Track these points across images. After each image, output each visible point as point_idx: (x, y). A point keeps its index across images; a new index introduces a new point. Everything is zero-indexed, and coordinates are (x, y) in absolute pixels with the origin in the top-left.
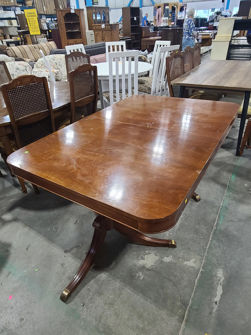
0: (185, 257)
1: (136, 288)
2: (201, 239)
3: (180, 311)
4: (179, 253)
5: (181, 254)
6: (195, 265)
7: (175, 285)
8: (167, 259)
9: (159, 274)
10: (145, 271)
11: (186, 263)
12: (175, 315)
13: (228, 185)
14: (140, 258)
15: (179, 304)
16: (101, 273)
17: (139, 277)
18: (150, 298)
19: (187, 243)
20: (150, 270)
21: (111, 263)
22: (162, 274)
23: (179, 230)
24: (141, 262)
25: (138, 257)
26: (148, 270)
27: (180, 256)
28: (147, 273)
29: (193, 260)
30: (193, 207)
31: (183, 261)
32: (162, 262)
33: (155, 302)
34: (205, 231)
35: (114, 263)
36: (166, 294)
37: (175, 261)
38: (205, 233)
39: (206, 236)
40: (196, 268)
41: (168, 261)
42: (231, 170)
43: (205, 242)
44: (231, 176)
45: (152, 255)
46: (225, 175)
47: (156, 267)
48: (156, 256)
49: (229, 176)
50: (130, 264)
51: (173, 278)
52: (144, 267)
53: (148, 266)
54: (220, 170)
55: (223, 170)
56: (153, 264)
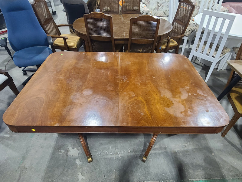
0: (84, 172)
1: (54, 153)
2: (105, 177)
5: (86, 168)
6: (80, 180)
7: (61, 174)
8: (78, 162)
9: (66, 161)
10: (66, 153)
11: (80, 174)
12: (43, 181)
13: (184, 180)
14: (73, 146)
15: (50, 180)
17: (60, 152)
18: (49, 164)
19: (96, 169)
20: (67, 155)
22: (67, 163)
23: (105, 159)
24: (70, 148)
26: (67, 154)
27: (83, 168)
28: (65, 155)
29: (83, 178)
31: (81, 172)
32: (75, 159)
33: (48, 167)
35: (65, 136)
36: (54, 171)
37: (78, 166)
39: (109, 180)
42: (212, 177)
43: (103, 181)
44: (200, 180)
45: (78, 152)
46: (198, 173)
47: (70, 158)
48: (78, 154)
49: (200, 178)
50: (67, 144)
51: (66, 171)
52: (68, 151)
53: (69, 153)
54: (201, 166)
55: (204, 169)
56: (72, 155)
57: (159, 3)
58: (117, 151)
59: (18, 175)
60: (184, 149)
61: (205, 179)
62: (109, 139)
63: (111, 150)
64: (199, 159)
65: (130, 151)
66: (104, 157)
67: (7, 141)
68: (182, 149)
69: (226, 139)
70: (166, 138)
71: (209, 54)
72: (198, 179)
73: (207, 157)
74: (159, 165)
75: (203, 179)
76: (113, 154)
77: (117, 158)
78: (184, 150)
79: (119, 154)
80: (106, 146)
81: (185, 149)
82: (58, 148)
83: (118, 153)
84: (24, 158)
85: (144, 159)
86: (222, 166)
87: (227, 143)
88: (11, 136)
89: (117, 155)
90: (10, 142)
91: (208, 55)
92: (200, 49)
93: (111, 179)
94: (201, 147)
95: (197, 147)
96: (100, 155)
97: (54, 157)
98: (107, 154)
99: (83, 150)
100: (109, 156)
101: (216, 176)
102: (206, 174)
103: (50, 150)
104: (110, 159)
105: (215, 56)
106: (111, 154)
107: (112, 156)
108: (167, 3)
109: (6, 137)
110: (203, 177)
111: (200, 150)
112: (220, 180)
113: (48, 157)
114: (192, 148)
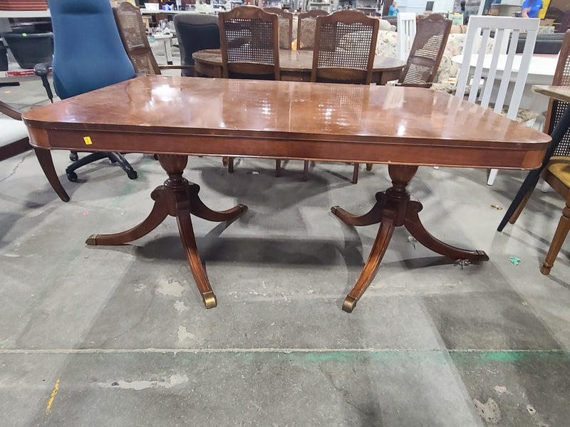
0: (194, 325)
1: (120, 289)
2: (246, 335)
3: (93, 342)
4: (199, 316)
5: (198, 318)
6: (181, 340)
7: (134, 327)
8: (180, 306)
9: (150, 304)
10: (150, 290)
11: (182, 330)
12: (86, 339)
13: (456, 350)
14: (170, 279)
15: (104, 338)
16: (133, 255)
17: (138, 288)
18: (106, 307)
19: (225, 320)
21: (151, 257)
22: (151, 308)
23: (248, 303)
24: (163, 282)
25: (171, 276)
26: (153, 293)
27: (192, 319)
28: (148, 293)
29: (191, 336)
30: (322, 308)
31: (185, 325)
32: (174, 301)
33: (102, 313)
34: (270, 337)
35: (152, 260)
36: (118, 320)
37: (179, 315)
38: (265, 338)
39: (256, 343)
40: (176, 344)
41: (176, 308)
42: (530, 347)
43: (242, 343)
44: (498, 351)
45: (182, 289)
46: (490, 338)
47: (161, 298)
48: (182, 293)
49: (498, 347)
50: (155, 273)
51: (147, 321)
52: (156, 287)
53: (159, 290)
54: (499, 326)
55: (506, 330)
56: (165, 294)
58: (279, 290)
59: (23, 325)
60: (449, 292)
61: (511, 350)
62: (260, 269)
63: (265, 287)
64: (490, 311)
65: (312, 291)
66: (246, 300)
67: (9, 264)
68: (445, 293)
69: (554, 279)
70: (401, 271)
72: (491, 350)
73: (512, 309)
74: (389, 321)
75: (506, 349)
76: (270, 296)
77: (279, 302)
78: (450, 295)
79: (285, 296)
80: (253, 281)
81: (453, 292)
82: (132, 279)
83: (283, 293)
84: (44, 295)
85: (350, 304)
86: (551, 326)
87: (556, 285)
88: (21, 257)
89: (281, 298)
90: (15, 266)
93: (262, 341)
94: (492, 290)
95: (482, 290)
96: (236, 297)
97: (118, 296)
98: (254, 296)
99: (194, 284)
100: (260, 299)
101: (541, 346)
102: (511, 340)
103: (113, 284)
104: (261, 304)
106: (265, 294)
107: (268, 299)
109: (11, 257)
110: (505, 345)
111: (492, 295)
112: (551, 353)
113: (104, 296)
114: (471, 291)
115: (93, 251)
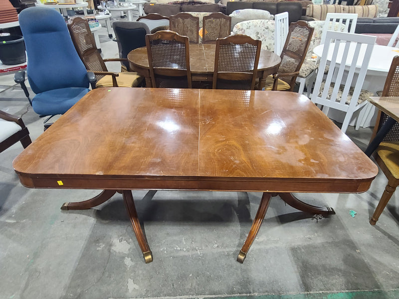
0: (138, 278)
1: (87, 248)
2: (173, 285)
3: (71, 295)
4: (141, 270)
5: (140, 272)
6: (130, 291)
7: (99, 281)
8: (128, 262)
9: (108, 261)
10: (107, 248)
11: (130, 281)
12: (67, 292)
13: (311, 292)
14: (120, 238)
15: (79, 291)
16: (94, 217)
17: (99, 246)
18: (78, 265)
19: (159, 273)
20: (110, 252)
21: (106, 220)
22: (108, 264)
23: (174, 257)
24: (116, 241)
25: (121, 236)
26: (109, 250)
27: (137, 272)
28: (106, 251)
29: (137, 287)
30: (223, 260)
31: (132, 278)
32: (123, 258)
33: (76, 270)
34: (188, 286)
35: (107, 222)
36: (87, 275)
37: (128, 269)
38: (186, 287)
39: (180, 291)
40: (127, 294)
41: (125, 263)
42: (359, 287)
43: (171, 292)
44: (339, 292)
45: (129, 246)
46: (334, 281)
47: (115, 256)
48: (129, 250)
49: (339, 289)
50: (110, 234)
51: (107, 275)
52: (111, 245)
53: (113, 248)
54: (340, 270)
55: (345, 274)
56: (117, 252)
57: (260, 33)
58: (194, 245)
59: (24, 282)
60: (308, 243)
61: (347, 291)
62: (181, 227)
63: (185, 243)
64: (335, 259)
65: (217, 245)
66: (172, 255)
67: (10, 229)
68: (306, 244)
69: (378, 228)
71: (339, 99)
72: (335, 291)
73: (349, 255)
74: (267, 269)
75: (344, 290)
76: (188, 251)
77: (195, 256)
78: (309, 245)
79: (198, 251)
80: (175, 238)
81: (311, 242)
82: (94, 240)
83: (197, 248)
84: (36, 255)
85: (242, 257)
86: (374, 269)
87: (380, 234)
88: (17, 222)
89: (195, 252)
90: (14, 231)
91: (339, 101)
92: (325, 93)
93: (184, 289)
94: (337, 240)
95: (330, 240)
96: (165, 252)
97: (87, 255)
98: (177, 250)
99: (137, 243)
100: (182, 254)
101: (366, 287)
102: (348, 282)
103: (82, 244)
104: (183, 258)
105: (349, 102)
106: (185, 250)
107: (187, 254)
108: (272, 33)
109: (9, 223)
110: (344, 287)
111: (335, 244)
112: (373, 292)
113: (77, 254)
114: (323, 241)
115: (66, 215)
